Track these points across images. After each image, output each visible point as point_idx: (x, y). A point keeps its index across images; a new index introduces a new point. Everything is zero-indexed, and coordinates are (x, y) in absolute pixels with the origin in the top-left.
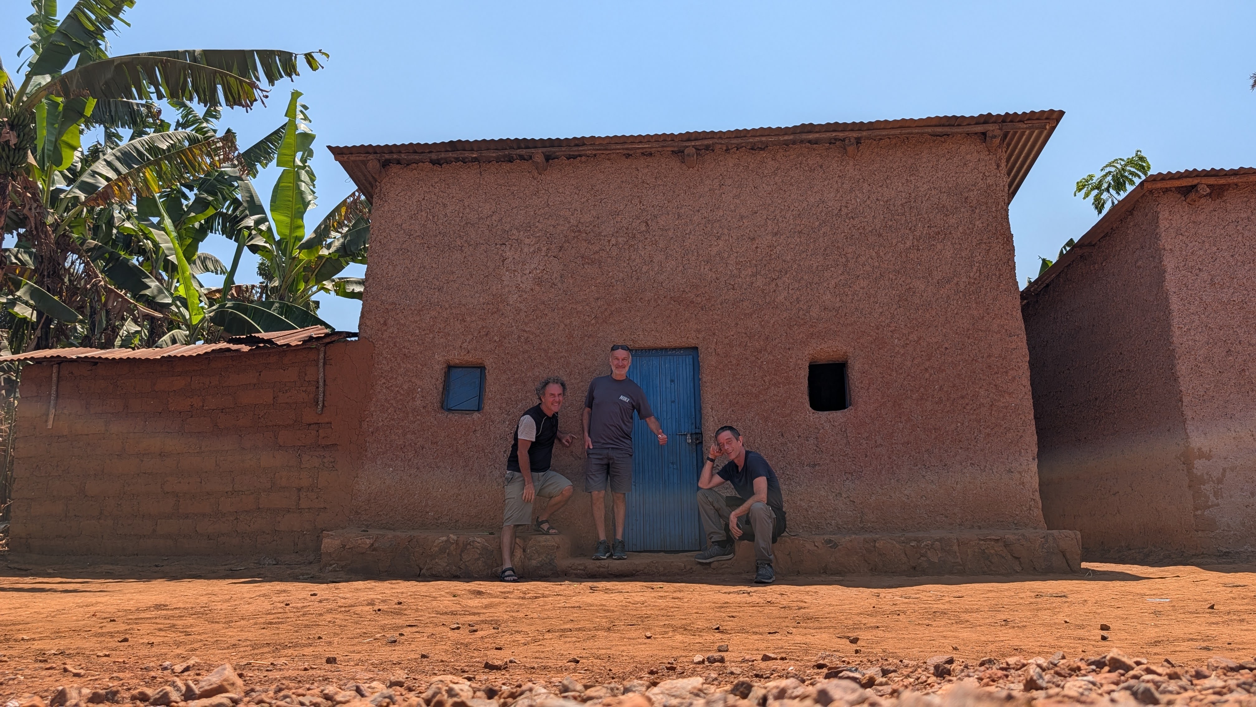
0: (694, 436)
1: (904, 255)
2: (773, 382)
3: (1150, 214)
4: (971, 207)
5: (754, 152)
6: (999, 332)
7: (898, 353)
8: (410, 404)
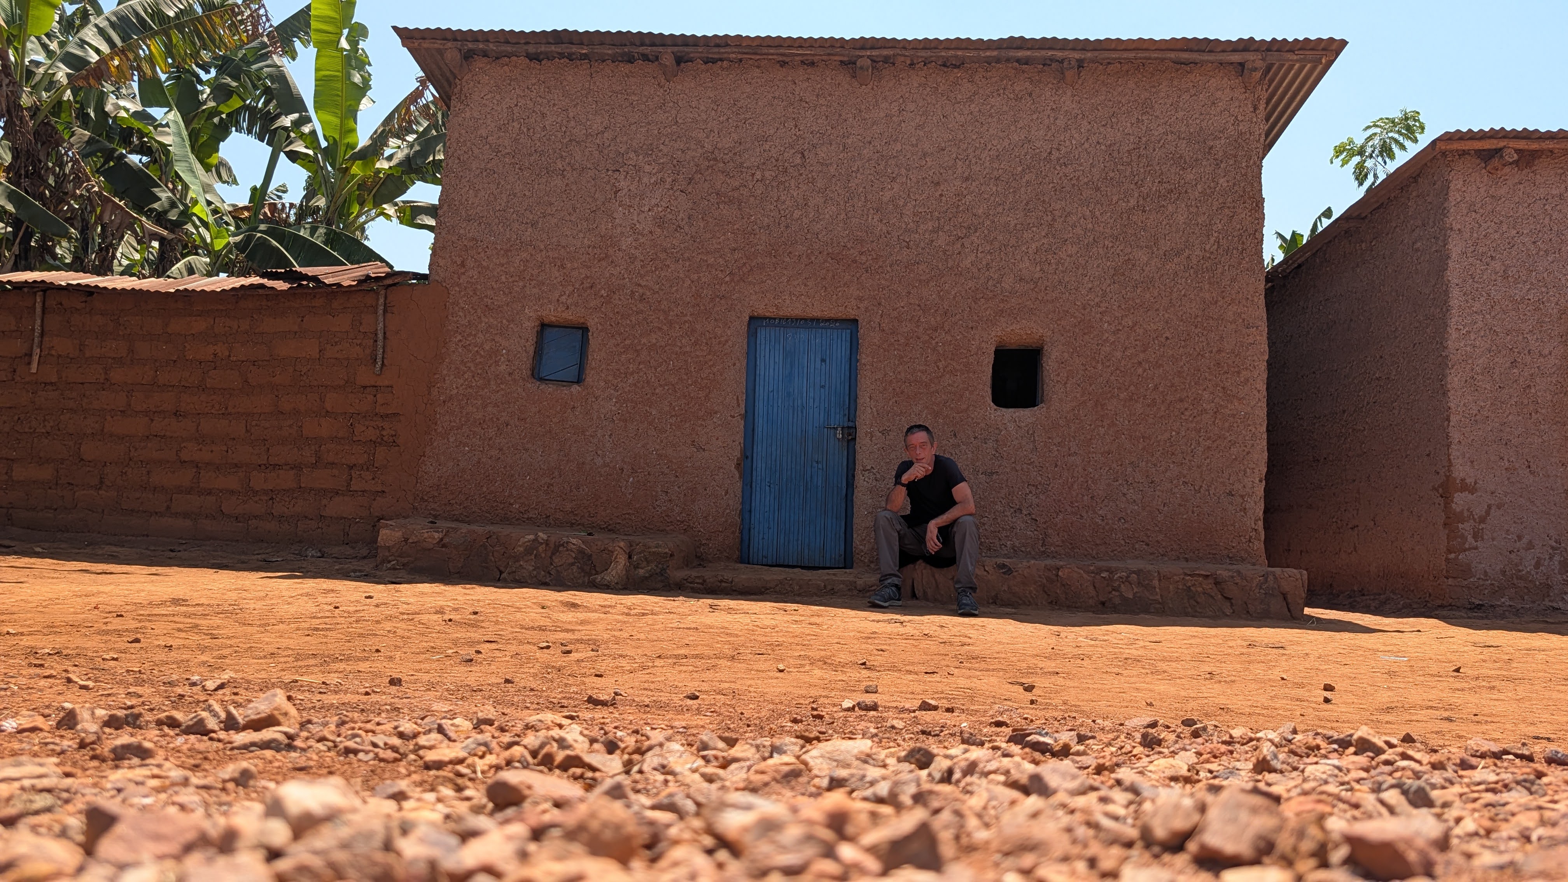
0: (846, 431)
1: (1125, 215)
2: (949, 369)
3: (1439, 183)
4: (1215, 159)
5: (945, 70)
6: (1234, 322)
7: (1107, 340)
8: (492, 369)
